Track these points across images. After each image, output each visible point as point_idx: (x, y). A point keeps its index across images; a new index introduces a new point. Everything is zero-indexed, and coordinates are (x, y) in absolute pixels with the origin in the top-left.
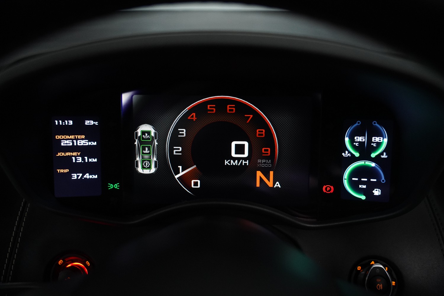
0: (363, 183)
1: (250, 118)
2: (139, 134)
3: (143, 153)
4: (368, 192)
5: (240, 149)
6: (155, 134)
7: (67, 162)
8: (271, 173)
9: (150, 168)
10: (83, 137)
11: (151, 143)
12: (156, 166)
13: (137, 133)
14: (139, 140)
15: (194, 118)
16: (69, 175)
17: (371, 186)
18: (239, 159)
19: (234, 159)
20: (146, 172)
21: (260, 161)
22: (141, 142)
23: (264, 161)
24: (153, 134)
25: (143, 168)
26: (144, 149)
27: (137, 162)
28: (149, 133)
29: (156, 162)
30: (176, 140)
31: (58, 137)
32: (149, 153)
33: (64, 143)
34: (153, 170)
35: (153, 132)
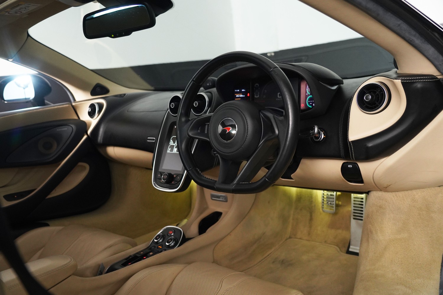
2: (255, 86)
3: (256, 92)
4: (312, 105)
9: (257, 96)
10: (241, 94)
11: (258, 88)
19: (279, 98)
20: (257, 97)
26: (256, 90)
27: (255, 94)
28: (257, 85)
29: (259, 94)
30: (264, 94)
31: (235, 95)
32: (258, 91)
33: (237, 96)
34: (258, 96)
35: (258, 85)
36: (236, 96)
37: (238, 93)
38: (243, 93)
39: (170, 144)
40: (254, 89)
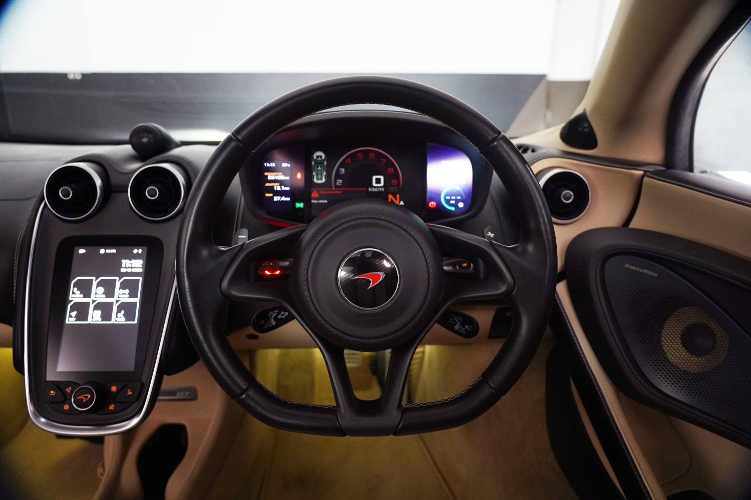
0: (453, 200)
1: (384, 162)
2: (315, 158)
3: (317, 170)
4: (455, 205)
5: (378, 181)
6: (325, 157)
7: (271, 190)
8: (398, 196)
9: (321, 179)
10: (281, 174)
11: (323, 163)
12: (325, 178)
13: (313, 157)
14: (315, 161)
15: (350, 162)
16: (272, 198)
17: (457, 201)
18: (378, 187)
19: (375, 187)
20: (319, 182)
21: (390, 188)
22: (316, 163)
23: (393, 188)
24: (323, 158)
25: (317, 179)
26: (318, 167)
27: (313, 175)
28: (321, 157)
29: (325, 176)
30: (338, 176)
31: (266, 174)
32: (321, 170)
33: (270, 178)
34: (324, 180)
35: (323, 156)
36: (267, 176)
37: (271, 170)
38: (284, 171)
39: (70, 299)
40: (313, 163)
